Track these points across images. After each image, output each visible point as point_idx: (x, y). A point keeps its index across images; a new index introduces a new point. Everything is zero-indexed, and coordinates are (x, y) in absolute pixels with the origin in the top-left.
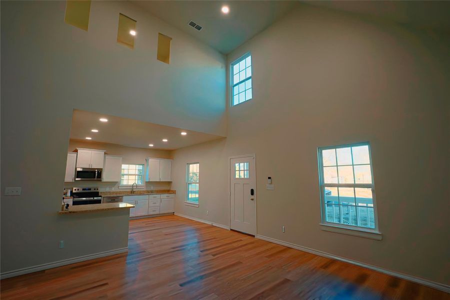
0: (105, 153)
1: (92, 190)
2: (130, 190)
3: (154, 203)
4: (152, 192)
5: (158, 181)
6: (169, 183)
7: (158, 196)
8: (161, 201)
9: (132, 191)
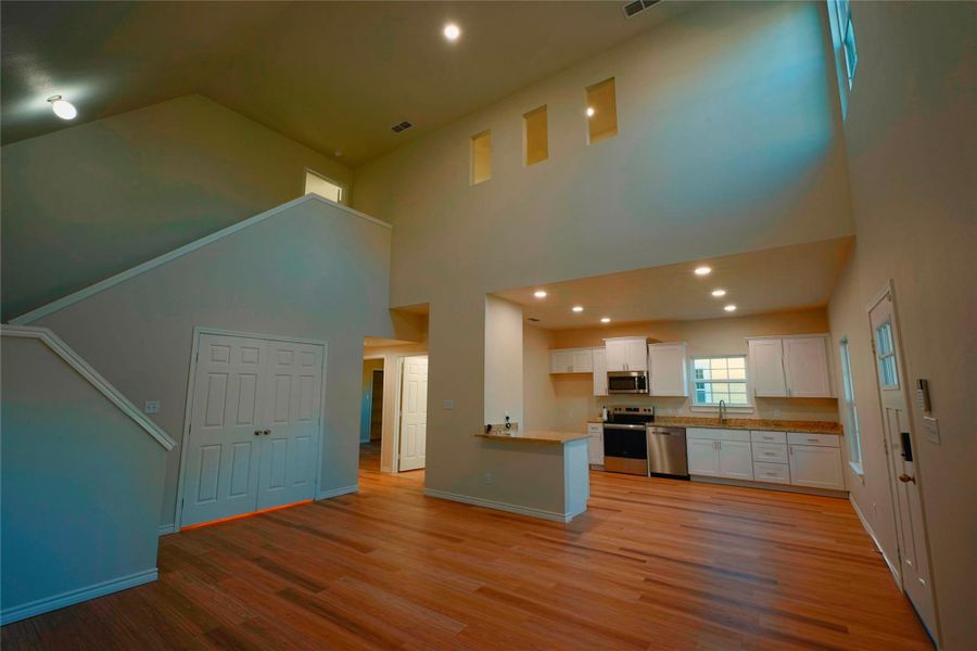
0: (649, 341)
1: (641, 412)
2: (717, 416)
3: (768, 454)
4: (777, 425)
5: (784, 395)
6: (833, 403)
7: (779, 436)
8: (790, 451)
9: (723, 420)
